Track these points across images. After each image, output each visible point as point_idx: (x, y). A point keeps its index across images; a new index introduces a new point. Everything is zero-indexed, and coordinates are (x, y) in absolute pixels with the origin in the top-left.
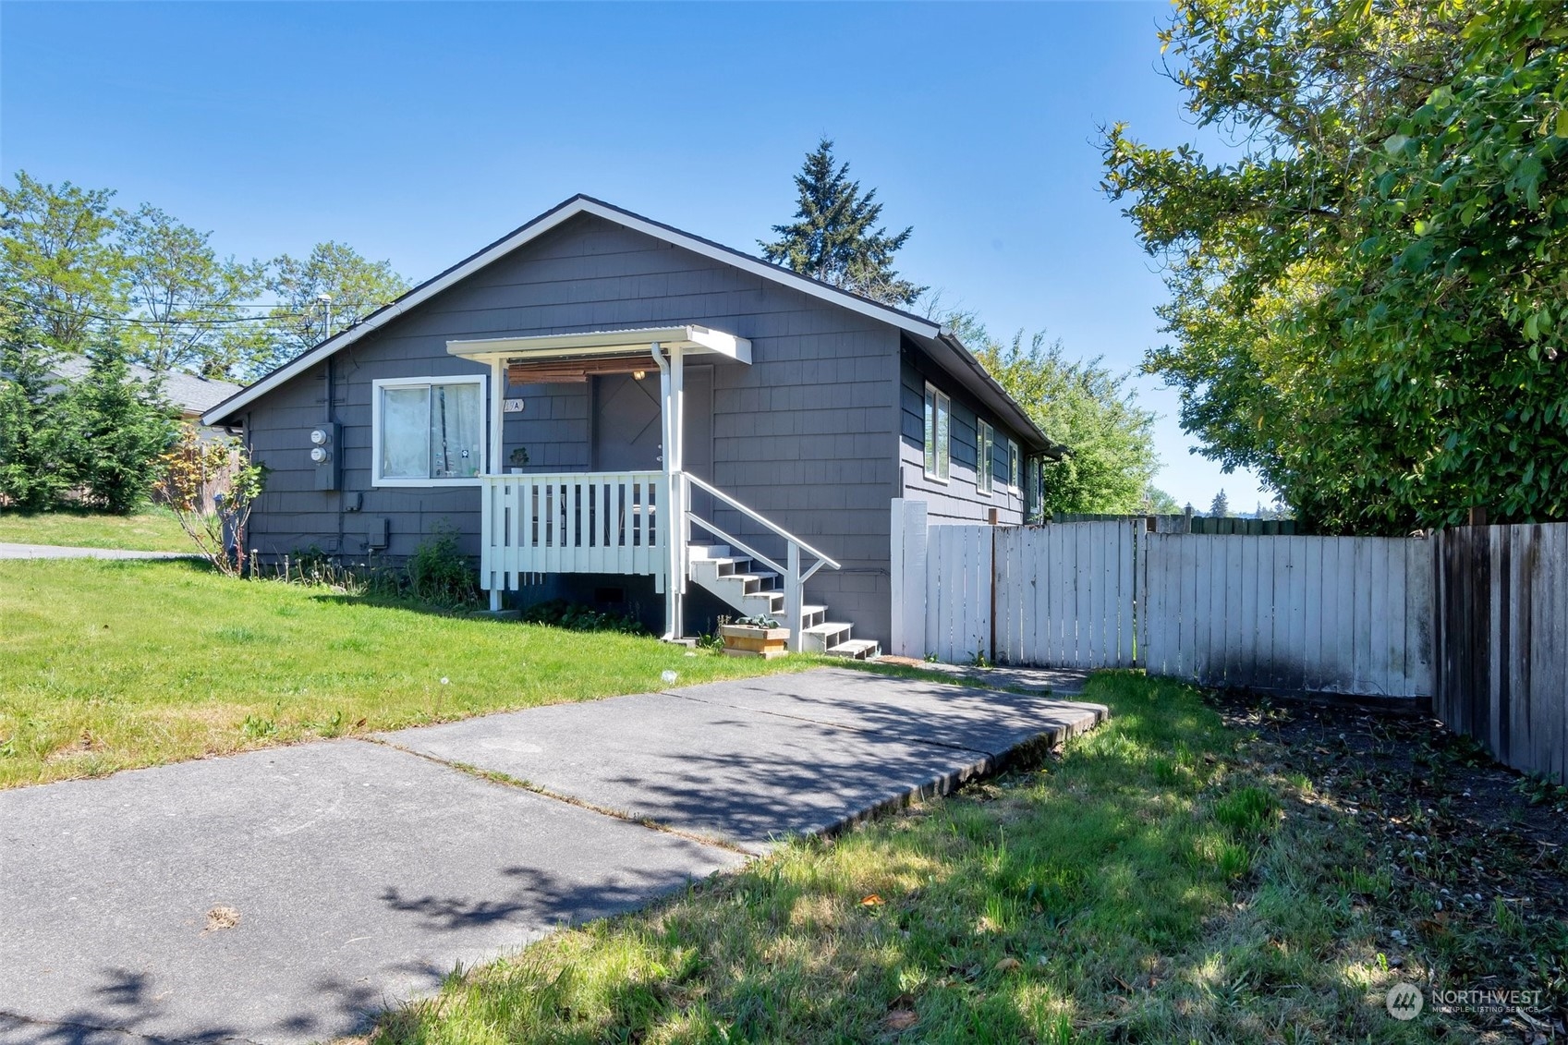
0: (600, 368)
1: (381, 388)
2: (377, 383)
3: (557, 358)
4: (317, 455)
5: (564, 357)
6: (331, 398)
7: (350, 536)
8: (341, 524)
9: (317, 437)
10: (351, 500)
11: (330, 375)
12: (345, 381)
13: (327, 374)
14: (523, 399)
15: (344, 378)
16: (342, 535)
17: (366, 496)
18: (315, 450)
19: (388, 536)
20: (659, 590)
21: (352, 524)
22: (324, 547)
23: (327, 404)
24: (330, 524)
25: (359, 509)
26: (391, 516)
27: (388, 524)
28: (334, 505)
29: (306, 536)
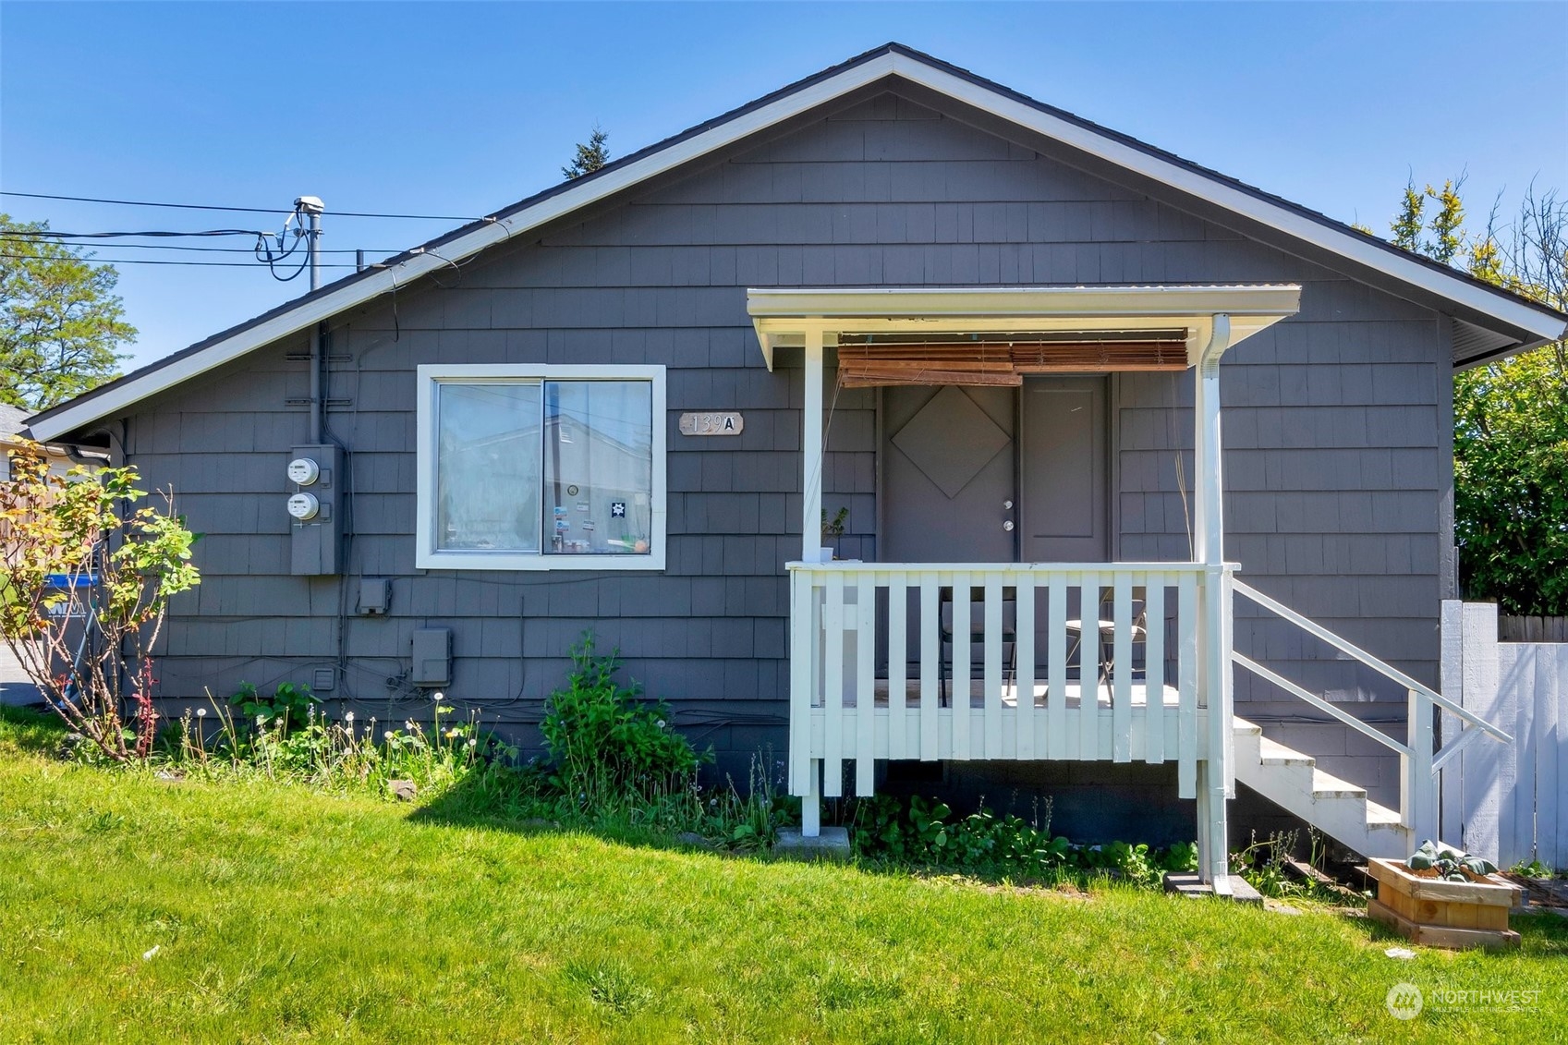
0: (1048, 361)
1: (434, 380)
2: (426, 372)
3: (952, 337)
4: (302, 507)
5: (968, 337)
6: (322, 397)
7: (363, 663)
8: (342, 641)
9: (302, 471)
10: (372, 595)
11: (322, 353)
12: (351, 366)
13: (315, 350)
14: (741, 411)
15: (350, 358)
16: (343, 661)
17: (400, 585)
18: (296, 497)
19: (453, 661)
20: (1186, 790)
21: (364, 640)
22: (304, 681)
23: (314, 408)
24: (321, 640)
25: (386, 611)
26: (457, 625)
27: (451, 639)
28: (328, 602)
29: (260, 663)
